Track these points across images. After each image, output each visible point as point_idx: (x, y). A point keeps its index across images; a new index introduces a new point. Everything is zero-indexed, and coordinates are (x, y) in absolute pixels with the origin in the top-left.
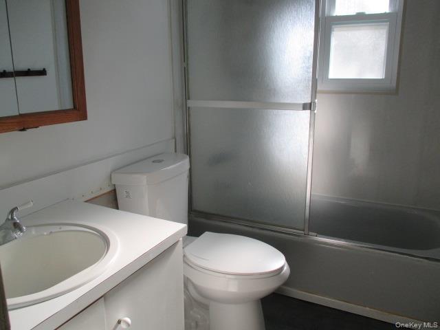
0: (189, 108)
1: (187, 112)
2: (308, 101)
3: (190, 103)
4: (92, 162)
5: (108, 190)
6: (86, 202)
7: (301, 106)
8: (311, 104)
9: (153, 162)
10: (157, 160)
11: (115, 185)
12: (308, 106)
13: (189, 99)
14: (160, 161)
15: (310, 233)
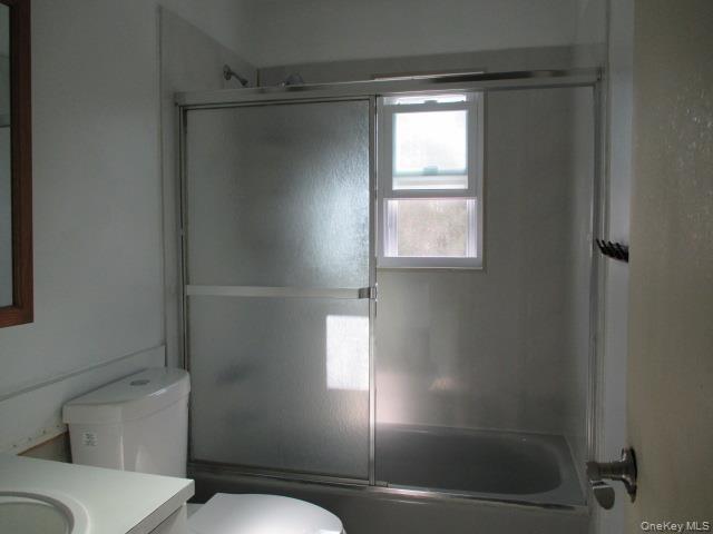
0: (188, 297)
1: (184, 303)
2: (365, 284)
3: (190, 290)
4: (23, 391)
5: (57, 434)
6: (20, 455)
7: (357, 293)
8: (369, 289)
9: (133, 384)
10: (138, 379)
11: (67, 425)
12: (366, 294)
13: (188, 283)
14: (143, 383)
15: (378, 483)
